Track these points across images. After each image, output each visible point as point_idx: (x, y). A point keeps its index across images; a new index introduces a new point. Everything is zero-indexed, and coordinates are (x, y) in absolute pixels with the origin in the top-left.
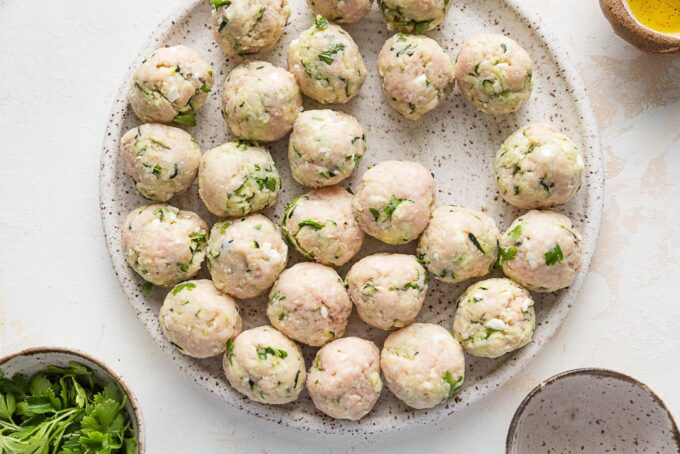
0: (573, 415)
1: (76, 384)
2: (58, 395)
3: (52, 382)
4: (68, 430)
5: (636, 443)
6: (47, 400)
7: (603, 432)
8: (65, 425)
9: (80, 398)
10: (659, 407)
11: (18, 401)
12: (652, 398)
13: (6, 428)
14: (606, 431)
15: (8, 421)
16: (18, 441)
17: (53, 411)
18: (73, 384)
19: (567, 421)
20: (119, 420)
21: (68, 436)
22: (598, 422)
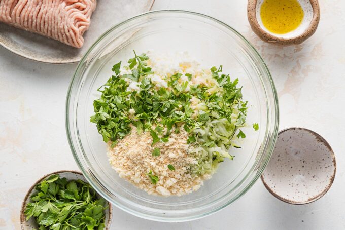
0: (296, 153)
1: (88, 192)
2: (79, 194)
3: (78, 187)
4: (78, 210)
5: (314, 177)
6: (73, 194)
7: (303, 166)
8: (78, 208)
9: (88, 199)
10: (333, 165)
11: (61, 189)
12: (333, 160)
13: (52, 199)
14: (305, 167)
15: (54, 196)
16: (56, 207)
17: (74, 199)
18: (87, 191)
19: (293, 154)
20: (101, 215)
21: (78, 213)
22: (304, 162)
